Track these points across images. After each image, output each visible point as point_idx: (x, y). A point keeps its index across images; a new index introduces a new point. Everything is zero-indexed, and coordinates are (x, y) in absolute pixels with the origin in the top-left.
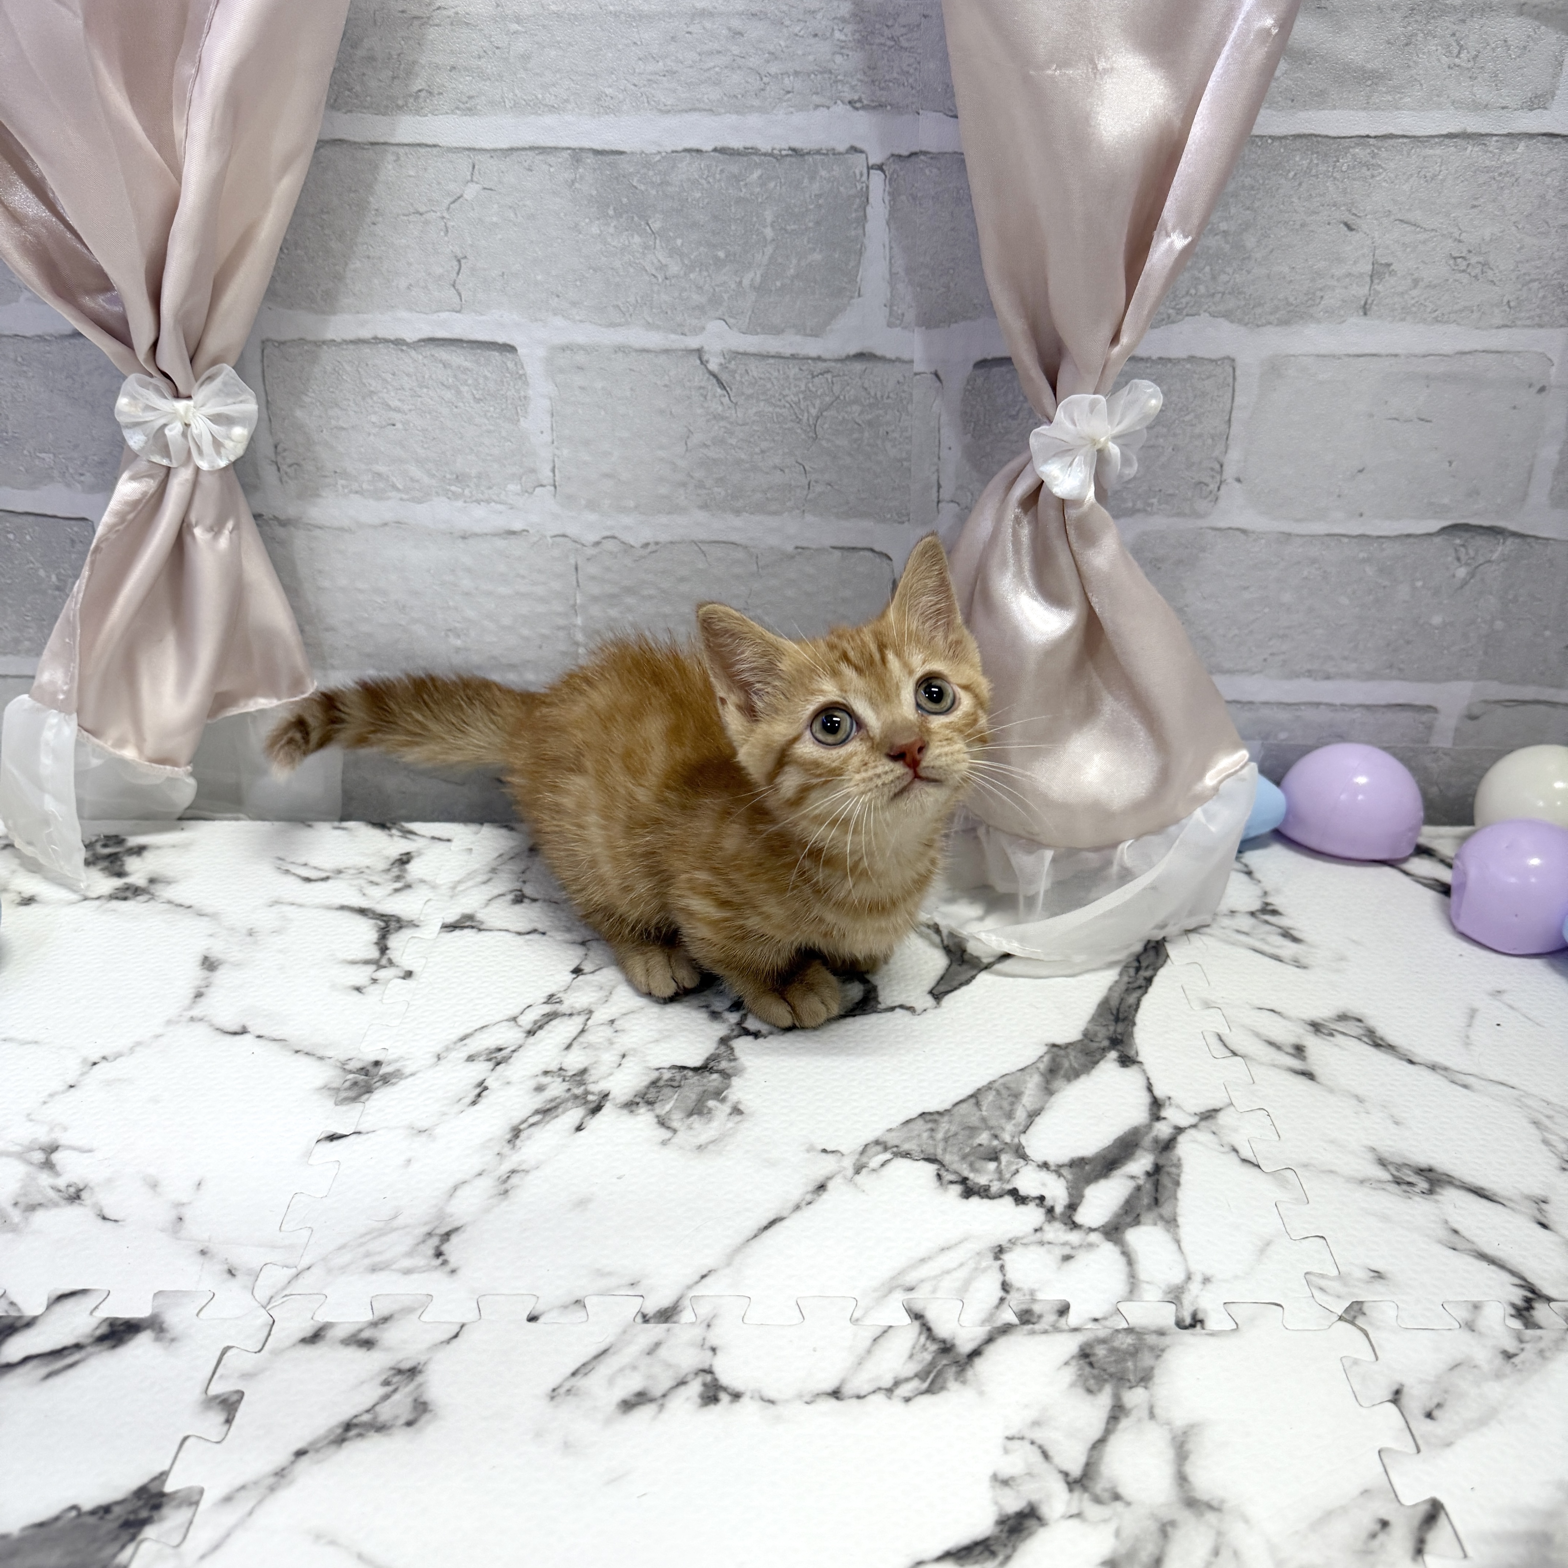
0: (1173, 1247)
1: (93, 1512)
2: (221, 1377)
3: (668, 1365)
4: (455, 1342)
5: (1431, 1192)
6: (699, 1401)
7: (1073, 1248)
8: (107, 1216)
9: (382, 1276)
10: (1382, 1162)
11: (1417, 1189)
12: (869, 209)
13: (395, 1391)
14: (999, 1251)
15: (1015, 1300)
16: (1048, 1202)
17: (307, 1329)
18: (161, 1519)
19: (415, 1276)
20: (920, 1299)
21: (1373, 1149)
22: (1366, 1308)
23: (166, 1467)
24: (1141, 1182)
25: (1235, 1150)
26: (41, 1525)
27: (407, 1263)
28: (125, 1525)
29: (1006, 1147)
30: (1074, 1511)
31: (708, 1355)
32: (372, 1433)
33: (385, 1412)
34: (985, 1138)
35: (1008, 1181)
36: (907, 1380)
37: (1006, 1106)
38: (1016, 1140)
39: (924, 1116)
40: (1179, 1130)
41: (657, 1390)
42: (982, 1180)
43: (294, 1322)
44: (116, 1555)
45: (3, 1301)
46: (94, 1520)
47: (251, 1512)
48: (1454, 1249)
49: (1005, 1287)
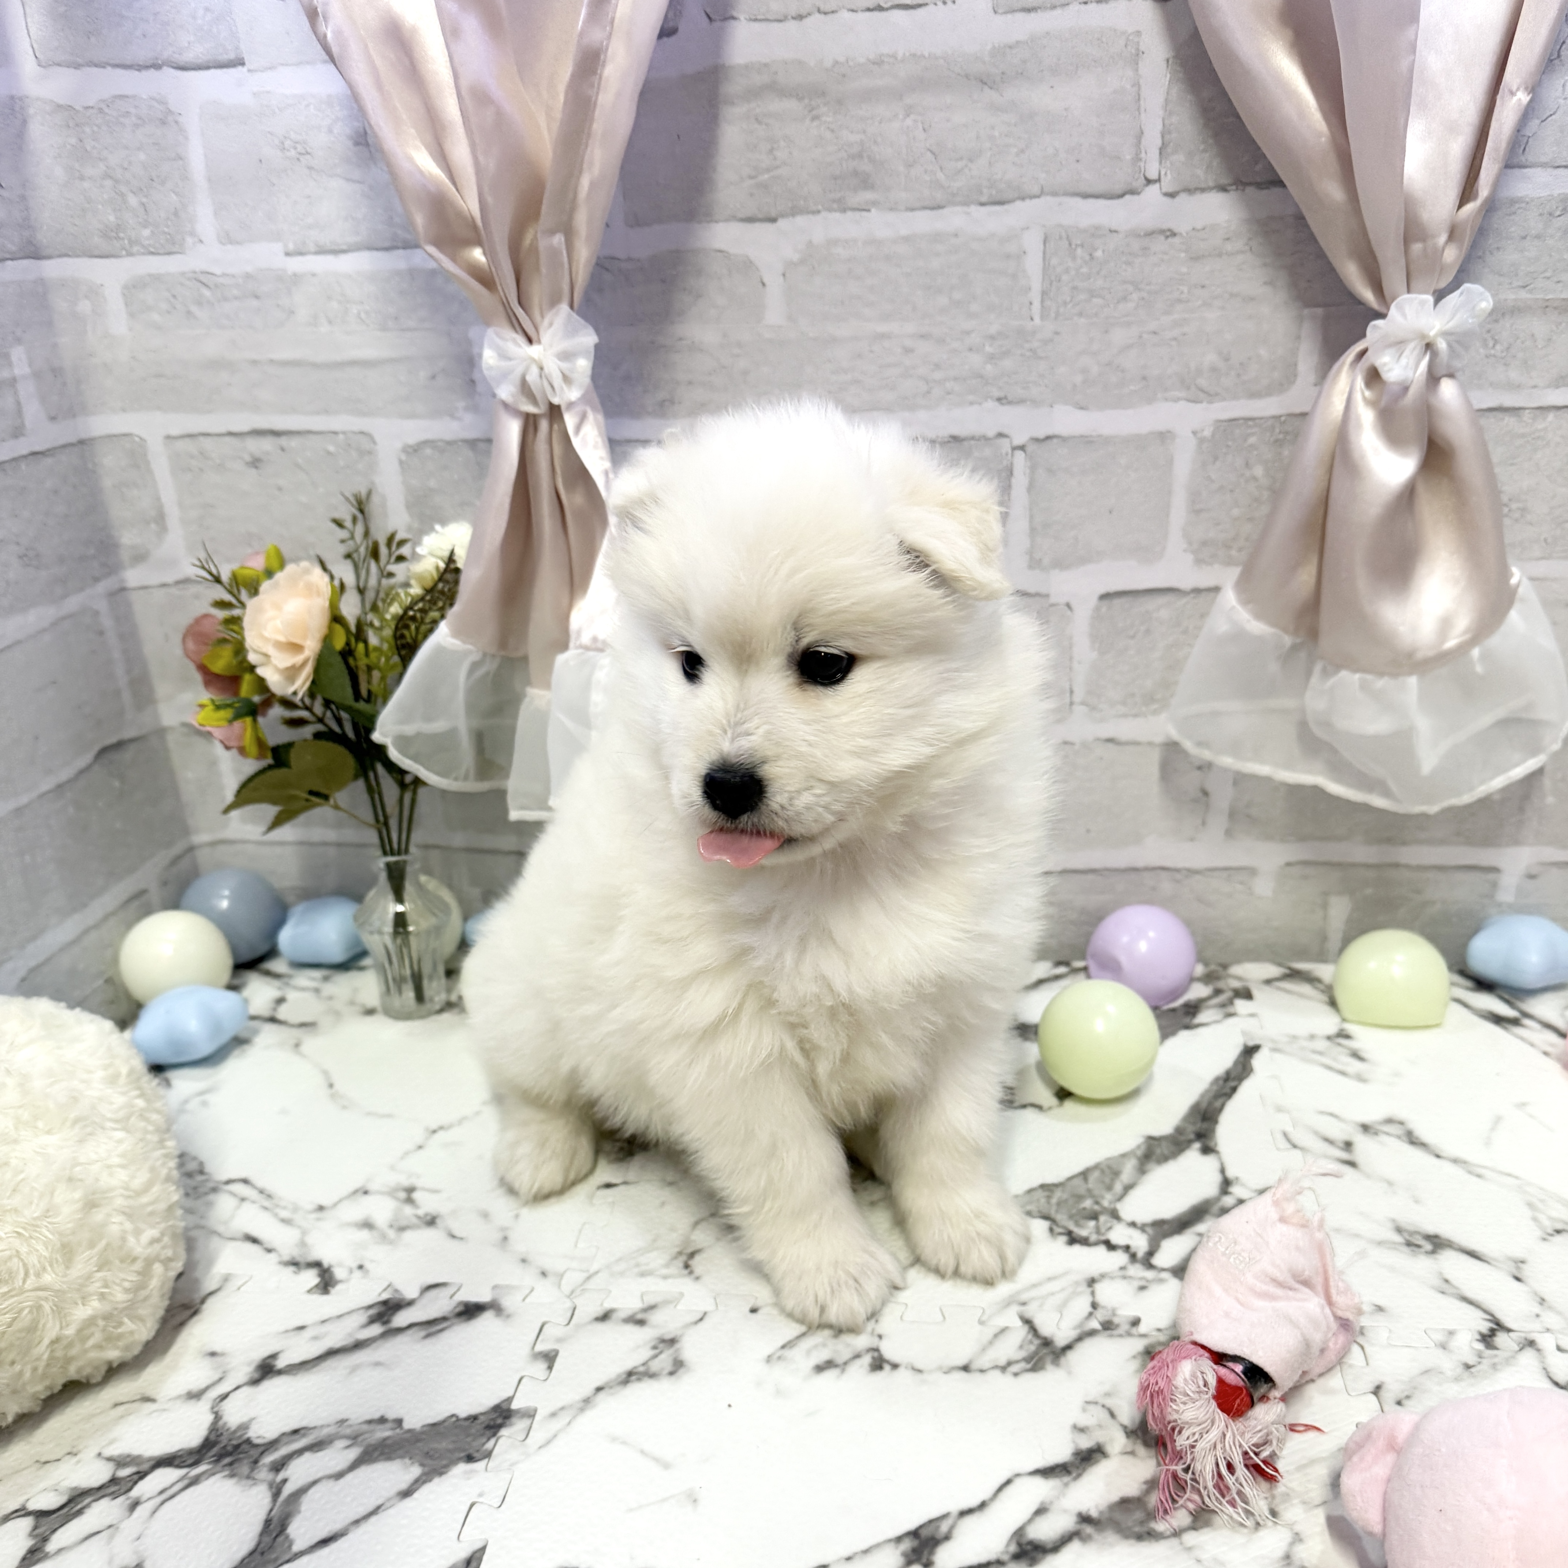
1: (467, 1419)
2: (543, 1341)
3: (848, 1347)
4: (700, 1325)
5: (1433, 1252)
6: (869, 1368)
7: (1148, 1281)
8: (454, 1233)
9: (649, 1280)
10: (1399, 1230)
11: (1422, 1250)
12: (1013, 480)
13: (661, 1352)
14: (1092, 1282)
15: (1101, 1315)
16: (1133, 1250)
17: (599, 1312)
18: (511, 1425)
19: (670, 1281)
20: (1030, 1311)
21: (1394, 1221)
22: (1367, 1333)
23: (511, 1394)
26: (434, 1425)
27: (665, 1271)
28: (488, 1427)
29: (1105, 1211)
30: (1129, 1450)
31: (876, 1339)
32: (646, 1379)
33: (655, 1366)
34: (1088, 1203)
35: (1103, 1234)
36: (1017, 1362)
37: (1107, 1180)
38: (1112, 1206)
39: (1043, 1187)
40: (1241, 1202)
41: (840, 1360)
42: (1084, 1233)
43: (589, 1307)
44: (484, 1444)
45: (389, 1289)
46: (467, 1423)
47: (569, 1423)
48: (1443, 1293)
49: (1094, 1305)
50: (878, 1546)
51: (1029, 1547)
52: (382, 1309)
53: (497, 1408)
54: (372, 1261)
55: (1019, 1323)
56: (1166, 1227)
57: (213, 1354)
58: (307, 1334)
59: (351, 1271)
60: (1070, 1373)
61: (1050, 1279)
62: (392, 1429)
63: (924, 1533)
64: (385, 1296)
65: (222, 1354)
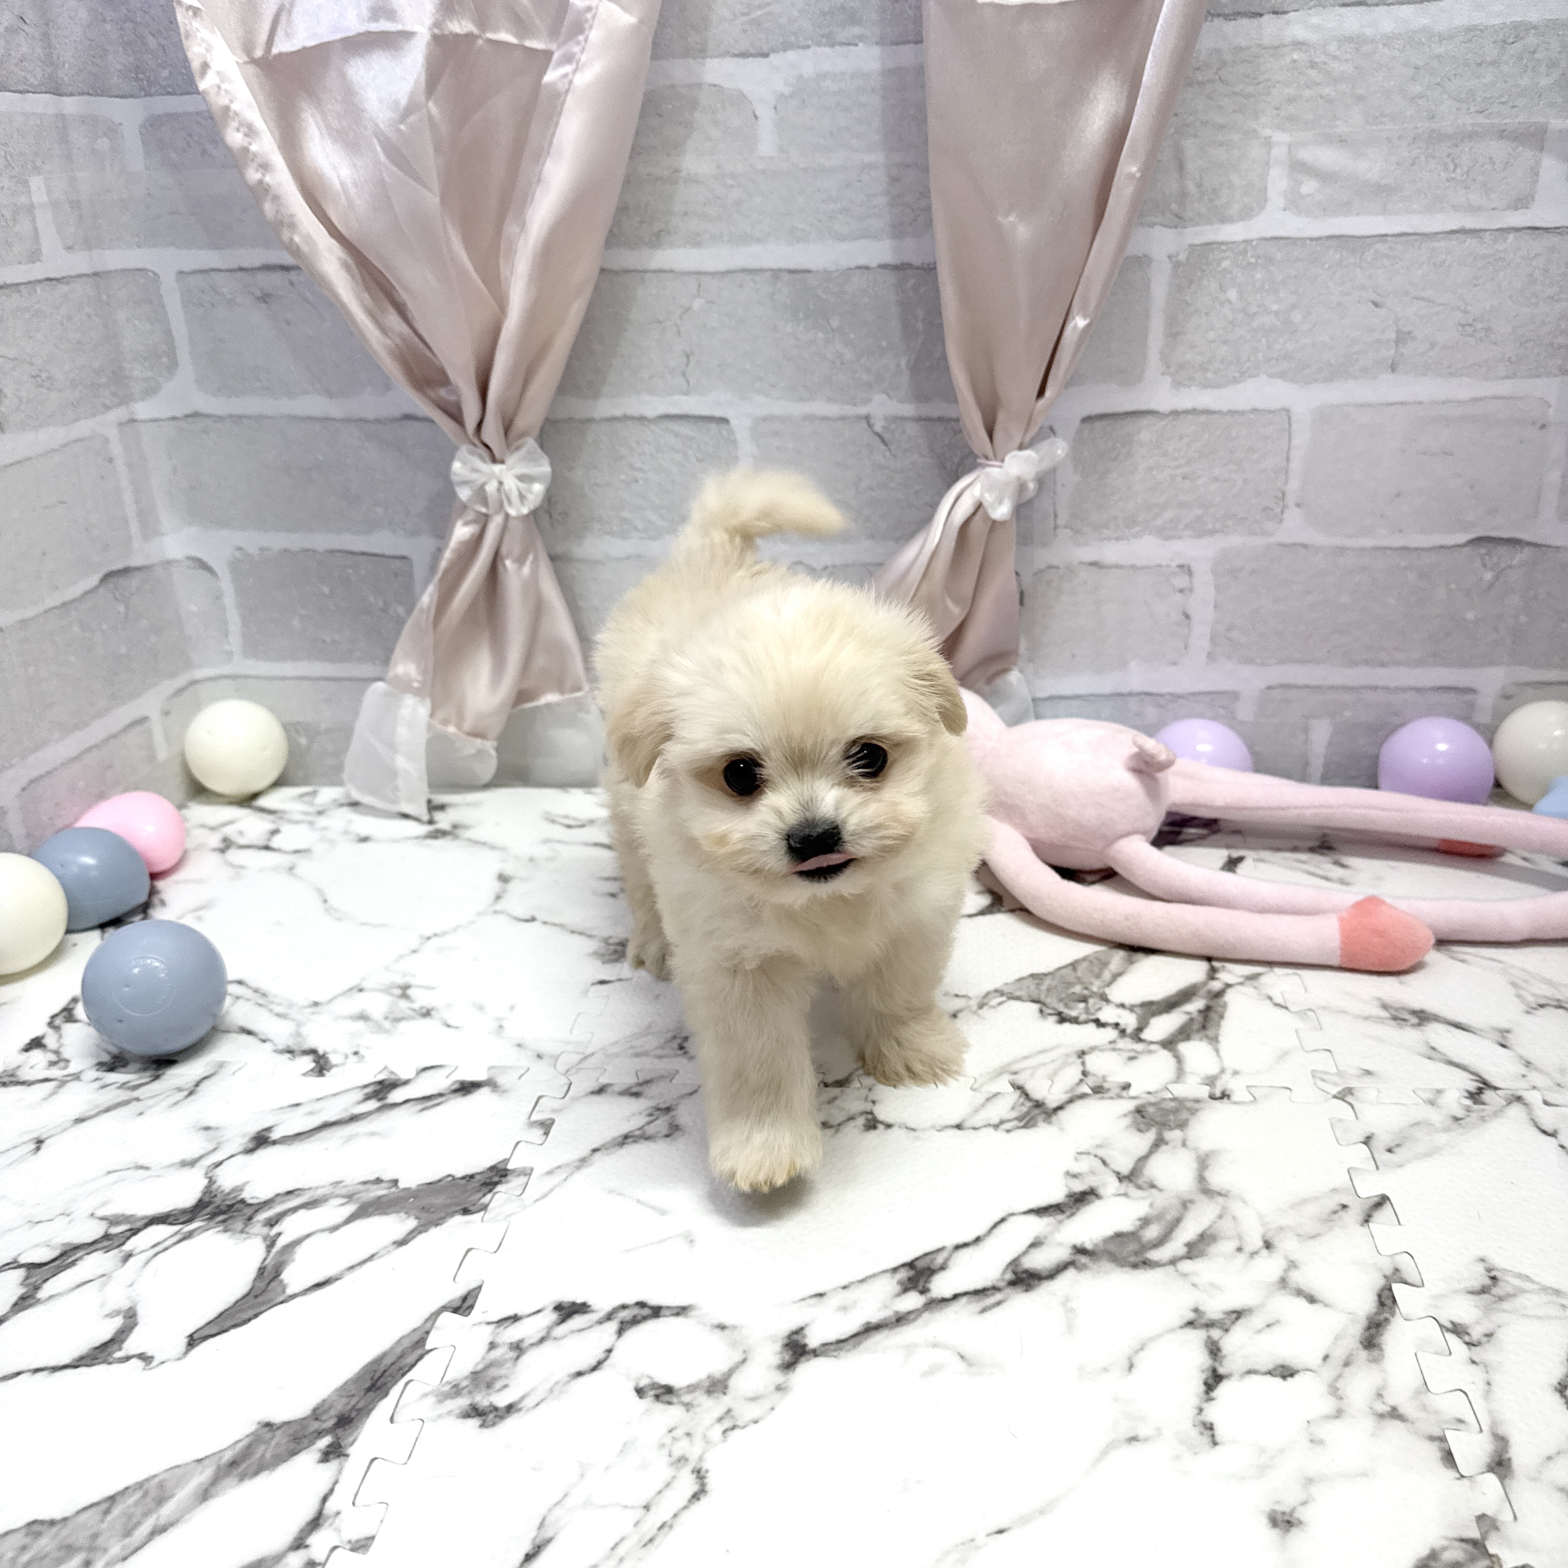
0: (1214, 1054)
1: (463, 1178)
2: (539, 1111)
3: (843, 1109)
4: (693, 1097)
5: (1419, 1025)
6: (863, 1128)
7: (1137, 1052)
8: (450, 1023)
9: (644, 1059)
10: (1385, 1007)
11: (1408, 1023)
13: (657, 1119)
14: (1082, 1054)
15: (1091, 1081)
16: (1122, 1027)
17: (595, 1087)
18: (507, 1182)
19: (665, 1060)
20: (1021, 1079)
21: (1379, 999)
22: (1354, 1092)
23: (508, 1157)
24: (1195, 1015)
25: (1270, 998)
26: (429, 1184)
27: (659, 1052)
28: (485, 1184)
29: (1093, 994)
30: (1122, 1191)
31: (871, 1104)
32: (643, 1140)
33: (651, 1130)
34: (1077, 989)
35: (1093, 1014)
36: (1009, 1121)
37: (1096, 970)
38: (1101, 990)
39: (1032, 976)
40: (1228, 986)
41: (835, 1122)
42: (1074, 1013)
43: (585, 1082)
44: (480, 1199)
45: (385, 1071)
46: (464, 1182)
47: (565, 1180)
48: (1430, 1058)
49: (1085, 1073)
50: (874, 1276)
51: (1024, 1276)
52: (378, 1087)
53: (493, 1168)
54: (367, 1048)
55: (1011, 1089)
56: (1154, 1007)
57: (207, 1128)
58: (300, 1110)
59: (346, 1057)
60: (1061, 1129)
61: (1040, 1052)
62: (389, 1188)
63: (920, 1264)
64: (380, 1077)
65: (217, 1128)
